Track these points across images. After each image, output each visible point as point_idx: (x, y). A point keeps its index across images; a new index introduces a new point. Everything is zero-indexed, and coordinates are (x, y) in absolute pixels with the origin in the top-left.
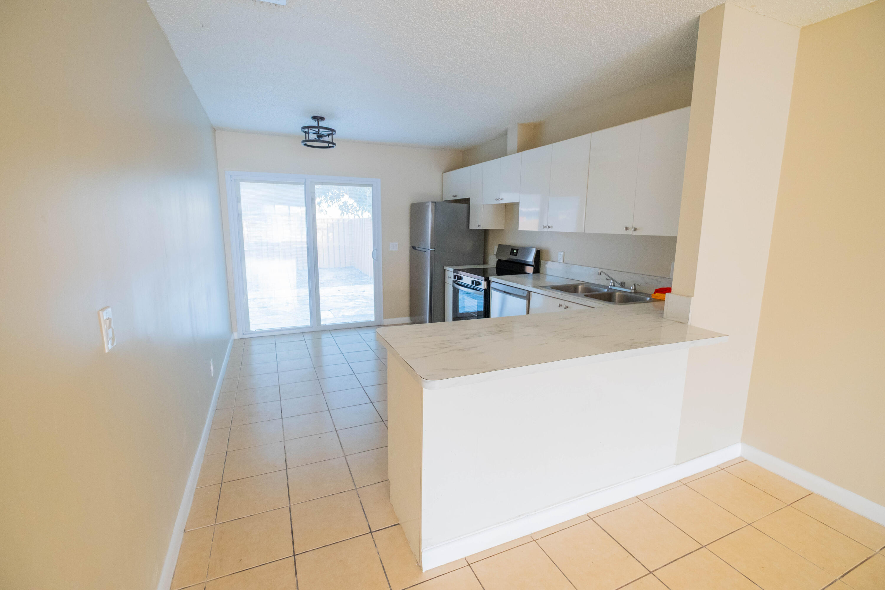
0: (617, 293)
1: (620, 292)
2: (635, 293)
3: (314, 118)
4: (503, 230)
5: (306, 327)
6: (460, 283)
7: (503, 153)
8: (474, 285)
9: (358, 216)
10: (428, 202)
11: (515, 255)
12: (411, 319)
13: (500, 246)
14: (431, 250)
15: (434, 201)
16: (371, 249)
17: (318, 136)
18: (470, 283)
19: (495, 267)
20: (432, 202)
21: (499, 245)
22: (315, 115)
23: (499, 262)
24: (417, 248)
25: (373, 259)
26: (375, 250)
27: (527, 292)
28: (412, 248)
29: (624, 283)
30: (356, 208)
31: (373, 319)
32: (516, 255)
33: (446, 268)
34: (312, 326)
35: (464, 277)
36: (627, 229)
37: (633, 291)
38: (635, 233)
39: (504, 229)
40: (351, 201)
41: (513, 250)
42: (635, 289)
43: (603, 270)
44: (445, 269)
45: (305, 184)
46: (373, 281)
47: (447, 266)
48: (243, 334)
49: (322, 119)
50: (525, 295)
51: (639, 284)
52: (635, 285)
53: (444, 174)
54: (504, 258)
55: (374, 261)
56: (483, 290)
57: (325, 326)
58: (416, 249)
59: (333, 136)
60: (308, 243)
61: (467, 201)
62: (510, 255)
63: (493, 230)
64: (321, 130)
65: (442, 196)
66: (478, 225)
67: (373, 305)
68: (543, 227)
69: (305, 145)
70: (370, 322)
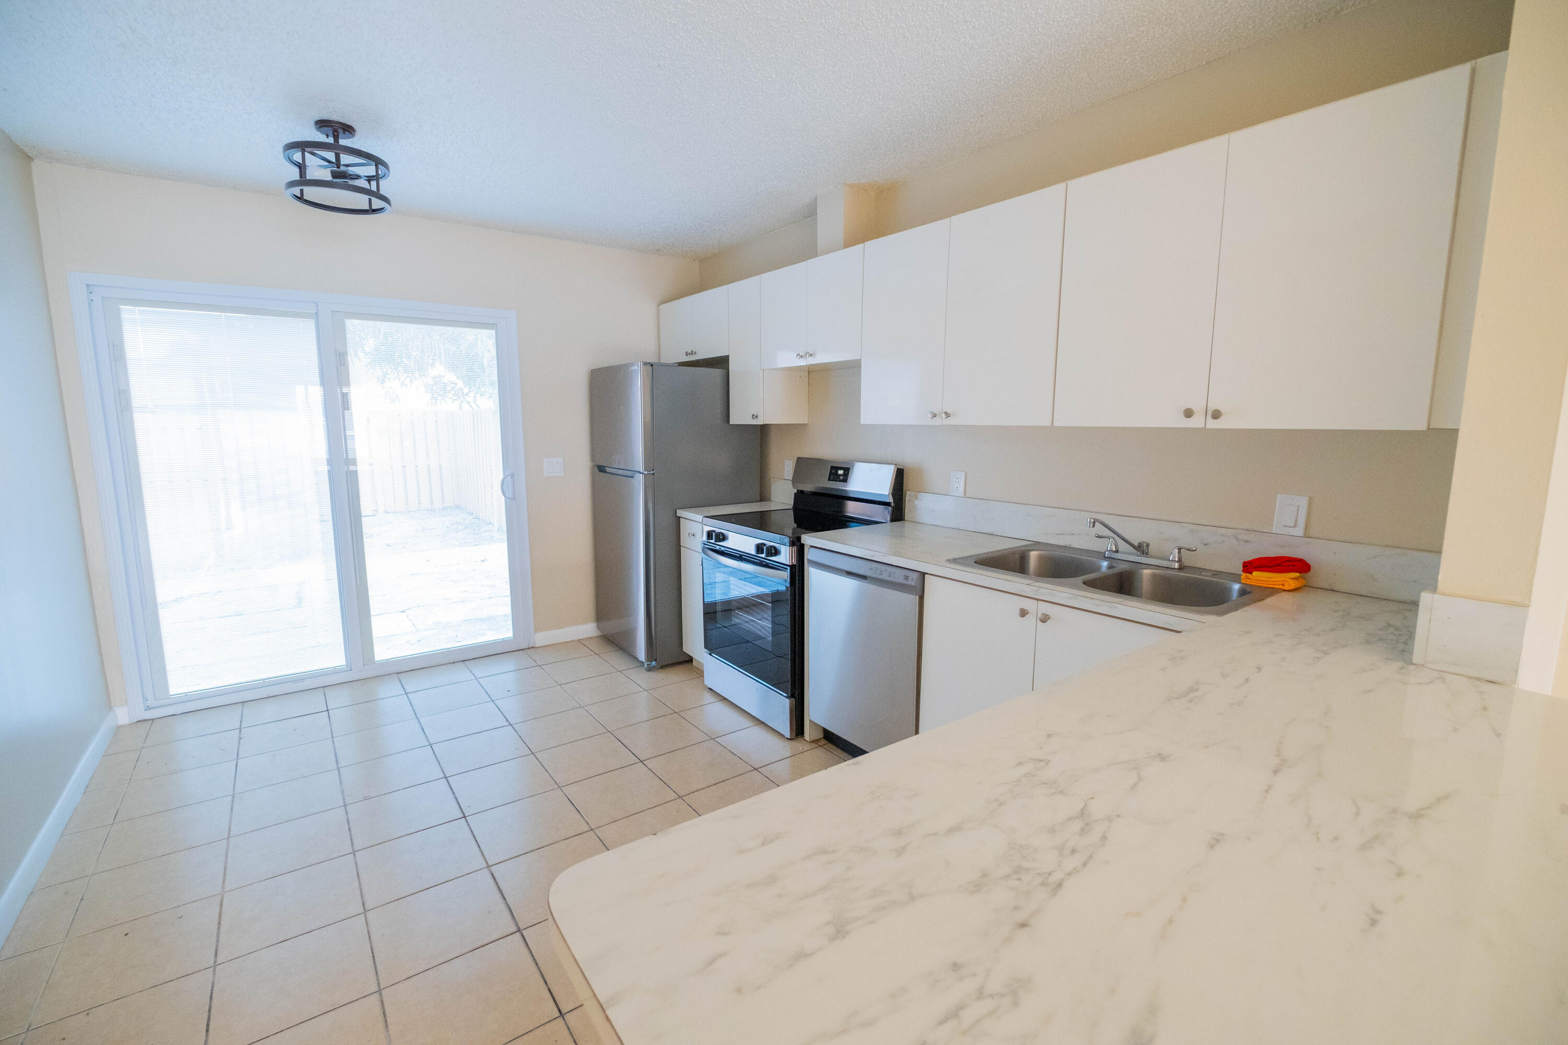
0: (1147, 572)
1: (1155, 569)
2: (1181, 568)
3: (322, 124)
4: (804, 425)
5: (334, 671)
6: (723, 549)
7: (809, 251)
8: (763, 556)
9: (468, 403)
10: (632, 364)
11: (840, 481)
12: (598, 628)
13: (801, 462)
14: (646, 472)
15: (648, 361)
16: (498, 474)
17: (335, 175)
18: (753, 551)
19: (791, 507)
20: (645, 364)
21: (798, 458)
22: (325, 116)
23: (800, 496)
24: (608, 470)
25: (503, 498)
26: (509, 477)
27: (916, 575)
28: (596, 468)
29: (1148, 545)
30: (462, 389)
31: (507, 633)
32: (845, 480)
33: (680, 513)
34: (349, 667)
35: (731, 535)
36: (1189, 413)
37: (1177, 565)
38: (1212, 424)
39: (806, 423)
40: (450, 377)
41: (834, 469)
42: (1180, 561)
43: (1098, 517)
44: (678, 515)
45: (316, 316)
46: (505, 537)
47: (684, 508)
48: (148, 708)
49: (349, 130)
50: (911, 582)
51: (1194, 549)
52: (1180, 549)
53: (662, 306)
54: (808, 487)
55: (506, 501)
56: (789, 568)
57: (387, 663)
58: (605, 472)
59: (381, 182)
60: (329, 462)
61: (721, 363)
62: (829, 480)
63: (779, 427)
64: (345, 159)
65: (659, 355)
66: (753, 415)
67: (508, 592)
68: (930, 415)
69: (300, 198)
70: (504, 642)
